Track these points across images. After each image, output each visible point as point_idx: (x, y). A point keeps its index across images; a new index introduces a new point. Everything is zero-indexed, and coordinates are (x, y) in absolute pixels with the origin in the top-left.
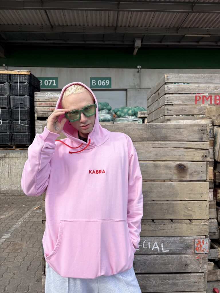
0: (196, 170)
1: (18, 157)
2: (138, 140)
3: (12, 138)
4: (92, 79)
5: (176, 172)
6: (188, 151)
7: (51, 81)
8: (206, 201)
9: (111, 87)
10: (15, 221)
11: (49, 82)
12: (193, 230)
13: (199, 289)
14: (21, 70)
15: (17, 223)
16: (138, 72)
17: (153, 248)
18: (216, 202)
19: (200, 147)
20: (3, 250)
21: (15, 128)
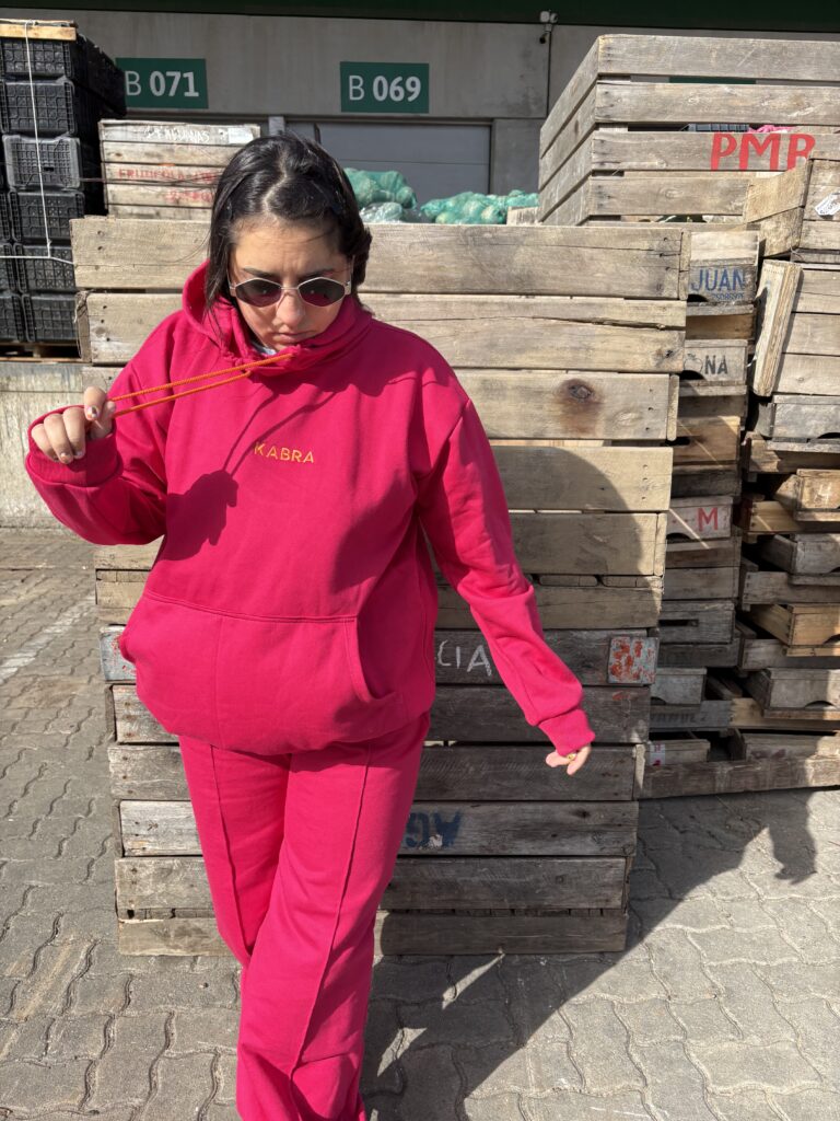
0: (632, 405)
1: (54, 389)
2: (428, 290)
3: (22, 315)
4: (347, 69)
5: (558, 410)
6: (606, 335)
7: (177, 75)
8: (658, 512)
9: (427, 112)
10: (50, 614)
11: (169, 81)
12: (607, 610)
13: (616, 794)
14: (39, 22)
15: (58, 623)
16: (542, 41)
17: (472, 665)
18: (739, 545)
19: (651, 321)
20: (6, 700)
21: (31, 275)
